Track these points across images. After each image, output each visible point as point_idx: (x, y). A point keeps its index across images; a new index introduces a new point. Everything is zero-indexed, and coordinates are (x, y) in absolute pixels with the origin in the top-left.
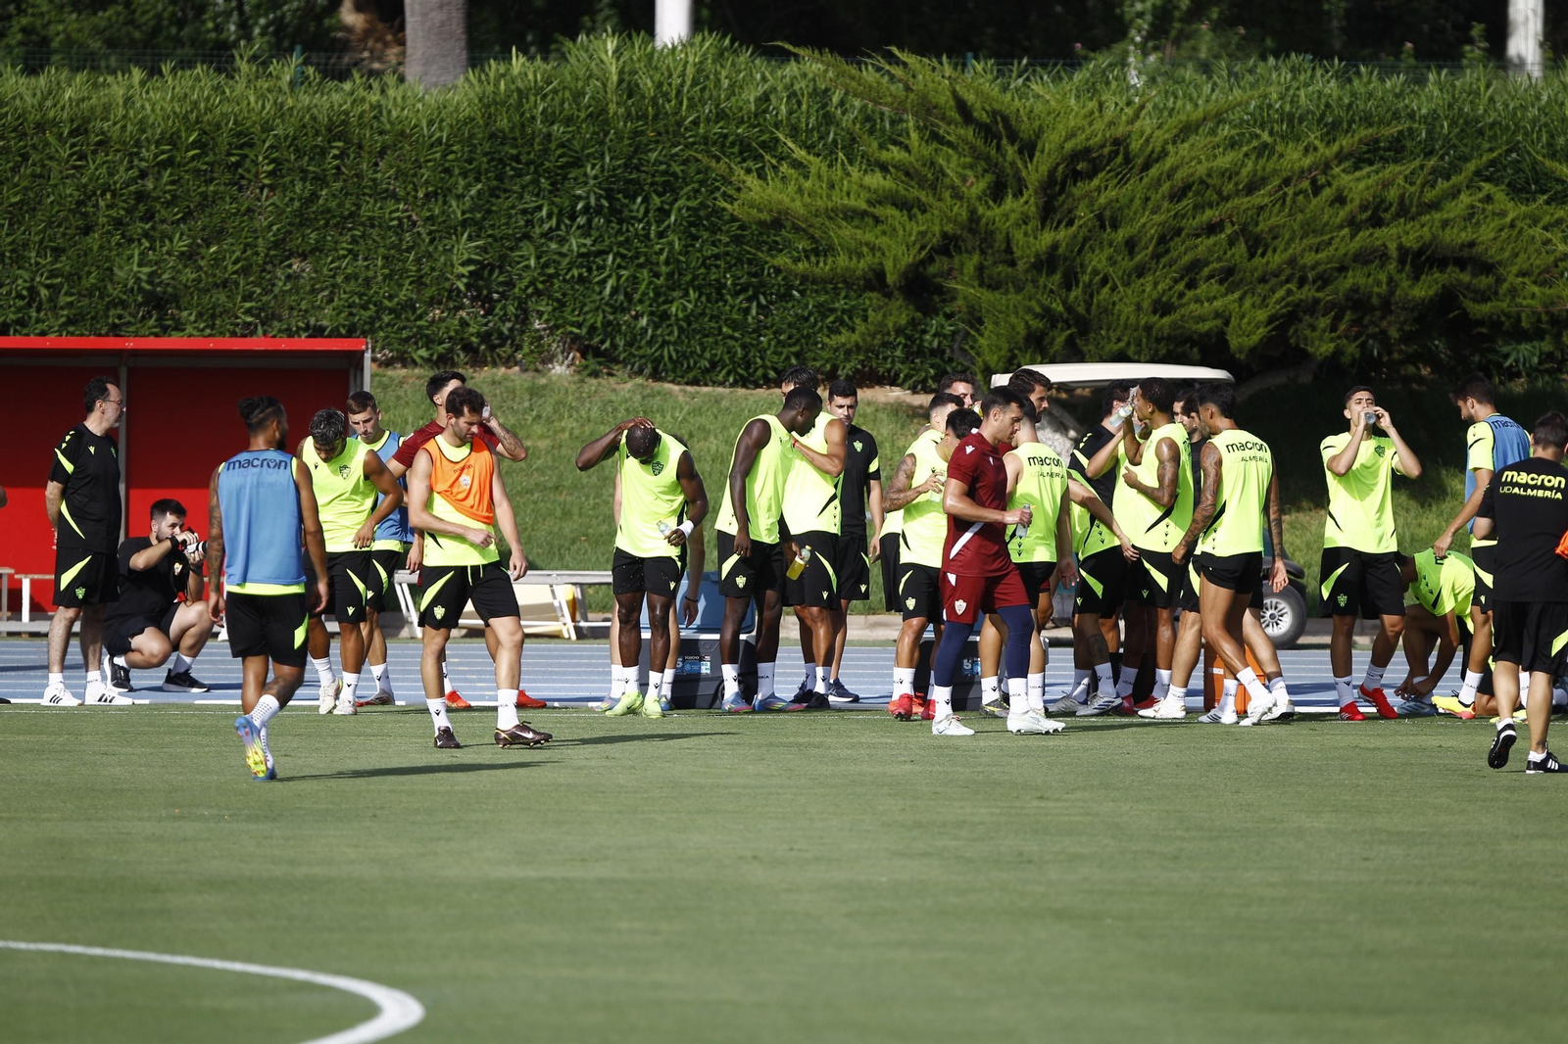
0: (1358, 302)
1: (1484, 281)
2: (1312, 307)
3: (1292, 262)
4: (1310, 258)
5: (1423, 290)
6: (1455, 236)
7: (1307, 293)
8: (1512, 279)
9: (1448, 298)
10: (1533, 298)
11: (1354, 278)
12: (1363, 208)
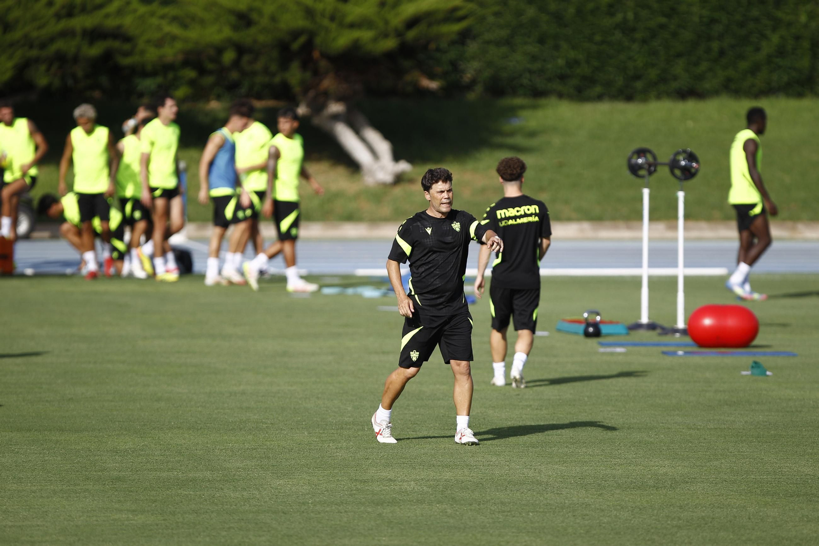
0: (60, 58)
1: (127, 47)
2: (37, 60)
3: (26, 36)
4: (35, 34)
5: (95, 51)
6: (112, 23)
7: (34, 53)
8: (141, 44)
9: (108, 56)
10: (152, 55)
11: (59, 45)
12: (63, 7)
